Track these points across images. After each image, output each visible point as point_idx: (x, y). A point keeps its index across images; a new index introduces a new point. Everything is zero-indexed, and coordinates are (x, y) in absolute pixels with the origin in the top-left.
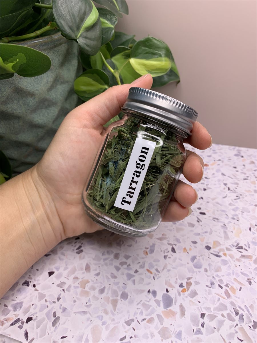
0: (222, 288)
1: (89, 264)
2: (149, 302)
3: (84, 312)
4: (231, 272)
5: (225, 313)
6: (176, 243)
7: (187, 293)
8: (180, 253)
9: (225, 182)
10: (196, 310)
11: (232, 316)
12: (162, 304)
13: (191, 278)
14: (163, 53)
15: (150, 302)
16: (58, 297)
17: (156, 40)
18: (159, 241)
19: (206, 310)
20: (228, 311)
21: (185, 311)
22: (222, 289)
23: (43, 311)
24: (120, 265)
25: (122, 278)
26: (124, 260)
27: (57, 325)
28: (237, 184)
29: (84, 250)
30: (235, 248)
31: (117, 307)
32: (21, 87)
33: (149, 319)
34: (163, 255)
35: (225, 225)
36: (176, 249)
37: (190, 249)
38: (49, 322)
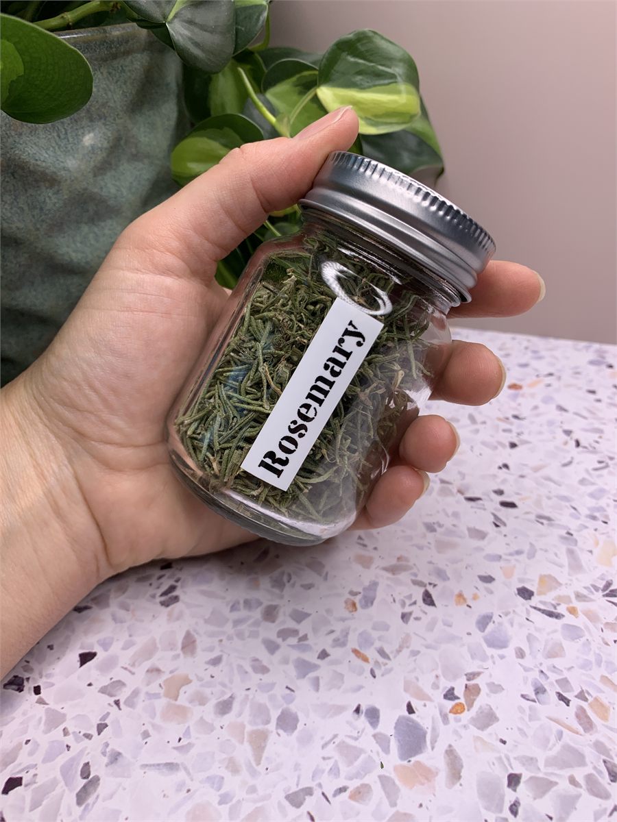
0: (567, 702)
1: (192, 632)
2: (356, 739)
3: (171, 767)
4: (592, 658)
5: (580, 774)
6: (434, 580)
7: (466, 716)
8: (446, 606)
9: (567, 427)
10: (494, 764)
11: (600, 783)
12: (394, 745)
13: (479, 674)
14: (398, 70)
15: (360, 739)
16: (99, 722)
17: (383, 38)
18: (389, 575)
19: (524, 765)
20: (589, 770)
21: (462, 766)
22: (568, 705)
23: (53, 760)
24: (278, 637)
25: (281, 673)
26: (292, 624)
27: (90, 800)
28: (600, 431)
29: (182, 597)
30: (601, 593)
31: (265, 754)
32: (22, 157)
33: (358, 788)
34: (400, 611)
35: (569, 533)
36: (434, 598)
37: (475, 597)
38: (67, 791)
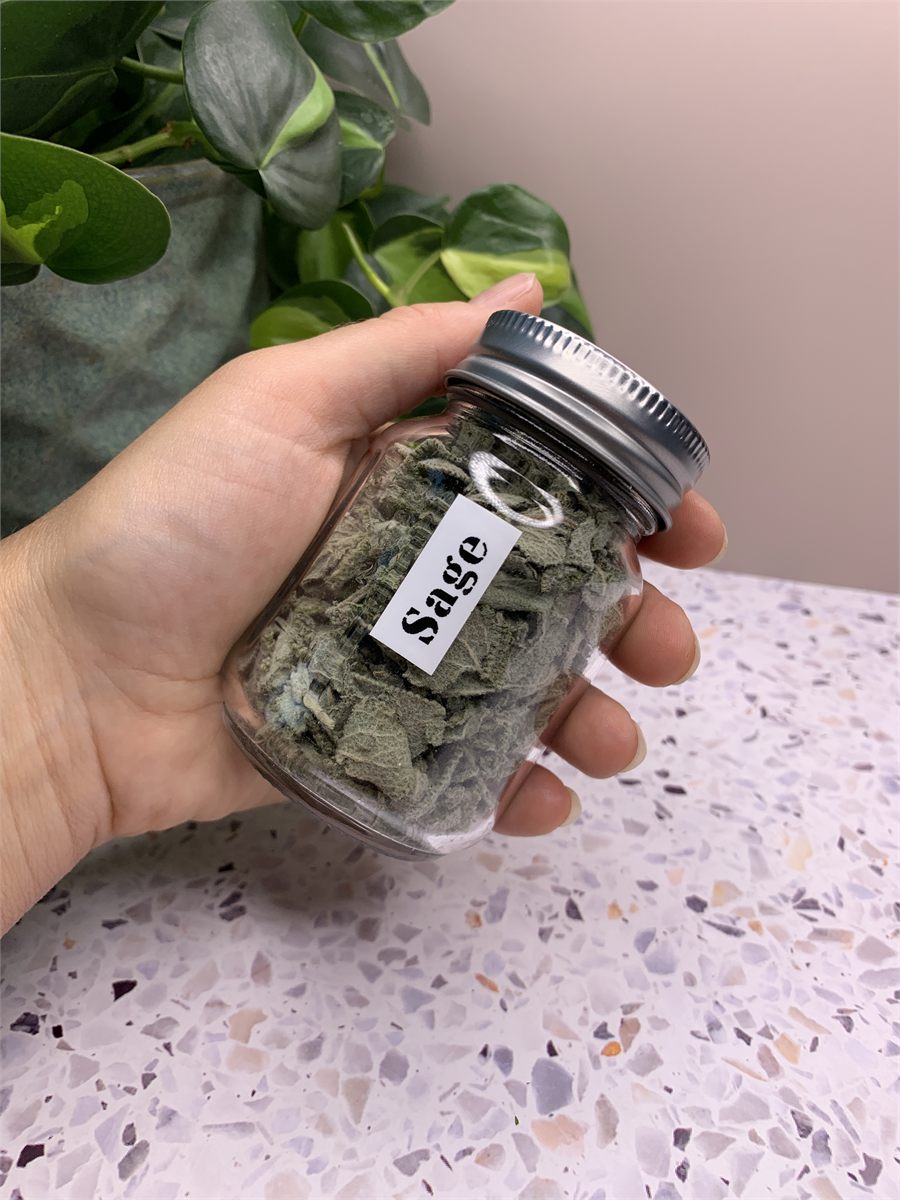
0: (748, 1040)
1: (265, 954)
2: (483, 1088)
3: (244, 1127)
4: (778, 985)
5: (762, 1128)
6: (581, 886)
7: (622, 1059)
8: (596, 920)
9: (750, 691)
10: (657, 1117)
11: (786, 1140)
12: (531, 1095)
13: (638, 1006)
14: (544, 233)
15: (488, 1089)
16: (145, 1072)
17: (525, 193)
18: (523, 880)
19: (694, 1117)
20: (773, 1123)
21: (617, 1121)
22: (749, 1044)
23: (84, 1122)
24: (380, 959)
25: (385, 1005)
26: (396, 944)
27: (138, 1172)
28: (792, 697)
29: (249, 908)
30: (791, 905)
31: (367, 1110)
32: (59, 326)
33: (486, 1150)
34: (536, 926)
35: (753, 829)
36: (581, 909)
37: (633, 909)
38: (106, 1162)
